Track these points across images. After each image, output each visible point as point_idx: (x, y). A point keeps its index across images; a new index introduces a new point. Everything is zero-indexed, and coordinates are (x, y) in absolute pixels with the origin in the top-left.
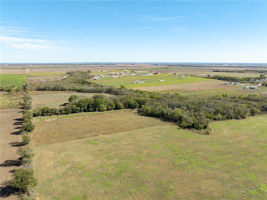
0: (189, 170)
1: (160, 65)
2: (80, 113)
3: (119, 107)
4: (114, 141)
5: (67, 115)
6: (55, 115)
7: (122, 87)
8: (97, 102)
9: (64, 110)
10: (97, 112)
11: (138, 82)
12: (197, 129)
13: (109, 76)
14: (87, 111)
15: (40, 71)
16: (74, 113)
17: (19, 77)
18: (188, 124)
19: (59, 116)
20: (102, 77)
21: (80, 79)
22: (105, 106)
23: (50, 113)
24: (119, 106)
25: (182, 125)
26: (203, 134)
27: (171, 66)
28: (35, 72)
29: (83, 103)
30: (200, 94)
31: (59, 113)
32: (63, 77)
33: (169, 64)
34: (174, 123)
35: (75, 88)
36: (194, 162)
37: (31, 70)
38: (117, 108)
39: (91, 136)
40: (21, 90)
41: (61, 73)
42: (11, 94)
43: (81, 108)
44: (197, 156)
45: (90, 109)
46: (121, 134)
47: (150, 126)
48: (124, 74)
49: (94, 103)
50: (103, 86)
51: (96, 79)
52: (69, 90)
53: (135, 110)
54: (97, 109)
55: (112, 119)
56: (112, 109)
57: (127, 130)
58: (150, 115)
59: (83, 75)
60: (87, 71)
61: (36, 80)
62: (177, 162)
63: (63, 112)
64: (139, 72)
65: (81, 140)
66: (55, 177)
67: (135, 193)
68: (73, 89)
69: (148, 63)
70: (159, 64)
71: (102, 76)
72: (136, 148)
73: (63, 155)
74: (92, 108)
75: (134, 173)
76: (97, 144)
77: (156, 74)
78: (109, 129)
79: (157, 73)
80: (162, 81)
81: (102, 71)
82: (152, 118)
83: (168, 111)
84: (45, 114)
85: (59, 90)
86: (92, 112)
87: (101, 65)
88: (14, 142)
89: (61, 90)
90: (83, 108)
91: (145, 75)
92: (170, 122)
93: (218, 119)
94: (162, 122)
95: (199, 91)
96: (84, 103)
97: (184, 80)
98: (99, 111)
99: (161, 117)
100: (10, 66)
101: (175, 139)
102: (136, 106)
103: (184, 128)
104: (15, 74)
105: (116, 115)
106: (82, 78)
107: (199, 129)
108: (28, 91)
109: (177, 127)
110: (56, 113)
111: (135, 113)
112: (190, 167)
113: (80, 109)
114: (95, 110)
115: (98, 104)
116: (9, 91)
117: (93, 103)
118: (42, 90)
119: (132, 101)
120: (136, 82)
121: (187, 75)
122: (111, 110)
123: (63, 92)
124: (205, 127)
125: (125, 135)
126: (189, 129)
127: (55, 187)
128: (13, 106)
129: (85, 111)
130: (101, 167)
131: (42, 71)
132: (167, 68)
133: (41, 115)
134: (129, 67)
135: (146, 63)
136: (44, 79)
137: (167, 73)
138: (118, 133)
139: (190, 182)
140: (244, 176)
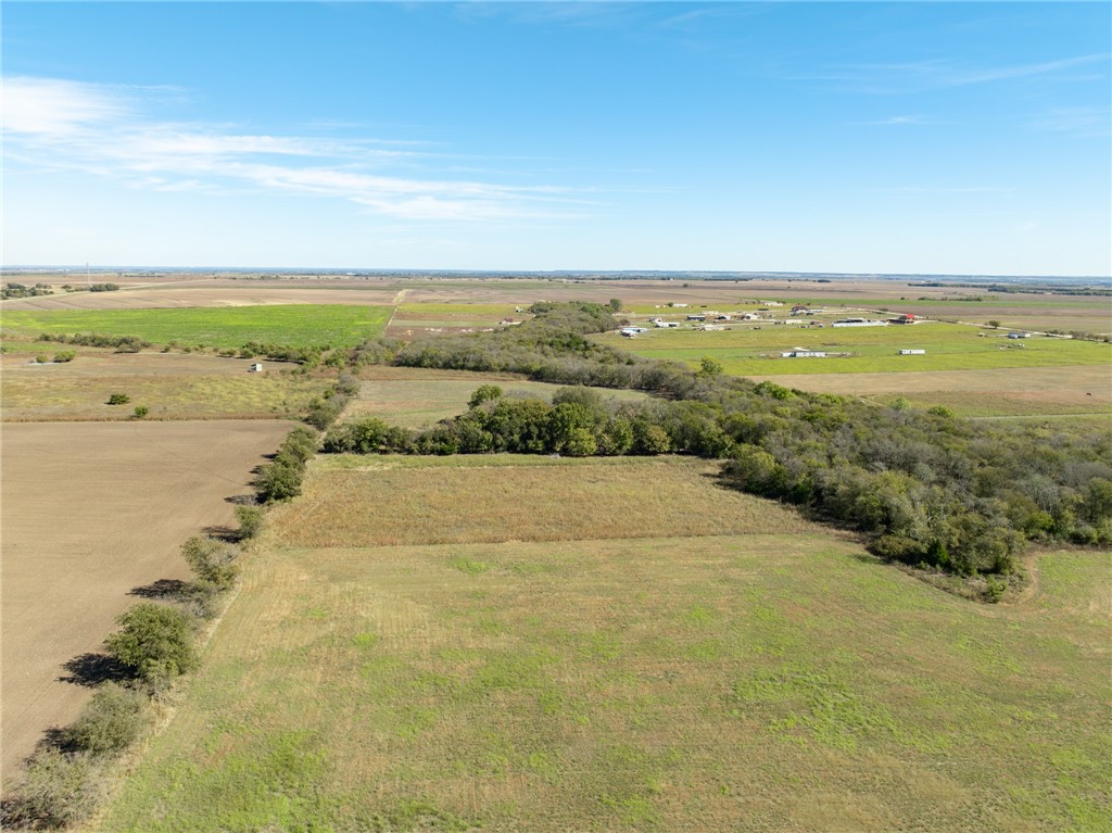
0: (786, 731)
1: (952, 286)
2: (494, 455)
3: (649, 447)
4: (549, 569)
5: (442, 457)
6: (399, 452)
7: (708, 368)
8: (559, 416)
9: (434, 439)
10: (555, 458)
11: (798, 355)
12: (948, 568)
13: (688, 325)
14: (518, 449)
15: (442, 297)
16: (469, 452)
17: (362, 317)
18: (913, 543)
19: (411, 458)
20: (657, 326)
21: (566, 330)
22: (589, 437)
23: (382, 443)
24: (650, 440)
25: (884, 547)
26: (967, 598)
27: (1004, 290)
28: (423, 302)
29: (507, 418)
30: (1078, 420)
31: (415, 447)
32: (511, 321)
33: (998, 284)
34: (852, 534)
35: (525, 365)
36: (830, 706)
37: (414, 293)
38: (642, 448)
39: (474, 542)
40: (341, 360)
41: (512, 306)
42: (303, 372)
43: (499, 436)
44: (865, 683)
45: (531, 444)
46: (592, 547)
47: (737, 533)
48: (754, 318)
49: (549, 419)
50: (634, 361)
51: (628, 335)
52: (503, 370)
53: (714, 466)
54: (559, 446)
55: (598, 488)
56: (618, 452)
57: (625, 537)
58: (764, 490)
59: (584, 315)
60: (608, 302)
61: (412, 328)
62: (751, 691)
63: (429, 444)
64: (826, 311)
65: (431, 548)
66: (265, 657)
67: (495, 772)
68: (517, 367)
69: (898, 277)
70: (949, 283)
71: (659, 324)
72: (614, 609)
73: (336, 589)
74: (539, 437)
75: (542, 699)
76: (476, 571)
77: (901, 321)
78: (559, 523)
79: (904, 318)
80: (914, 352)
81: (670, 305)
82: (769, 501)
83: (841, 476)
84: (365, 446)
85: (469, 369)
86: (535, 456)
87: (682, 283)
88: (220, 527)
89: (476, 369)
90: (504, 438)
91: (844, 325)
92: (838, 528)
93: (1095, 540)
94: (802, 525)
95: (1079, 408)
96: (510, 419)
97: (1030, 353)
98: (565, 452)
99: (809, 503)
100: (358, 278)
101: (814, 597)
102: (724, 446)
103: (889, 559)
104: (354, 306)
105: (623, 476)
106: (573, 329)
107: (957, 573)
108: (364, 364)
109: (860, 550)
110: (403, 447)
111: (707, 475)
112: (798, 724)
113: (495, 439)
114: (549, 450)
115: (564, 426)
116: (301, 361)
117: (545, 418)
118: (409, 365)
119: (712, 425)
120: (786, 355)
121: (1055, 332)
122: (613, 454)
123: (478, 374)
124: (997, 569)
125: (608, 552)
126: (909, 568)
127: (244, 688)
128: (287, 411)
129: (512, 448)
130: (436, 653)
131: (448, 298)
132: (979, 300)
133: (353, 448)
134: (802, 290)
135: (888, 277)
136: (439, 328)
137: (954, 322)
138: (584, 543)
139: (753, 782)
140: (1054, 818)
